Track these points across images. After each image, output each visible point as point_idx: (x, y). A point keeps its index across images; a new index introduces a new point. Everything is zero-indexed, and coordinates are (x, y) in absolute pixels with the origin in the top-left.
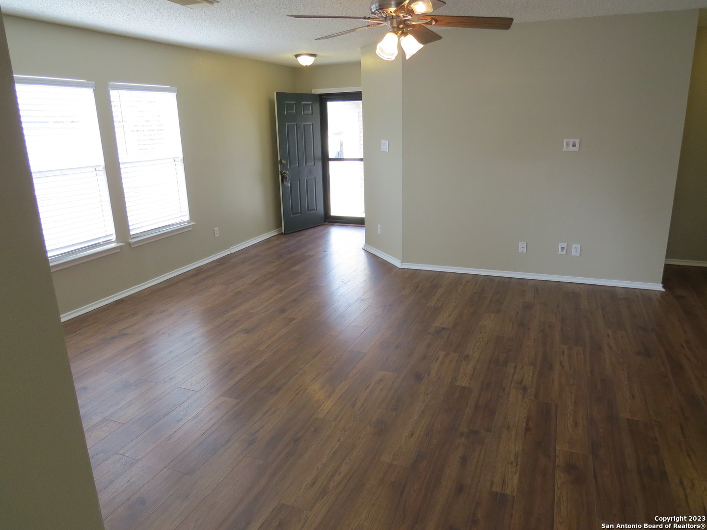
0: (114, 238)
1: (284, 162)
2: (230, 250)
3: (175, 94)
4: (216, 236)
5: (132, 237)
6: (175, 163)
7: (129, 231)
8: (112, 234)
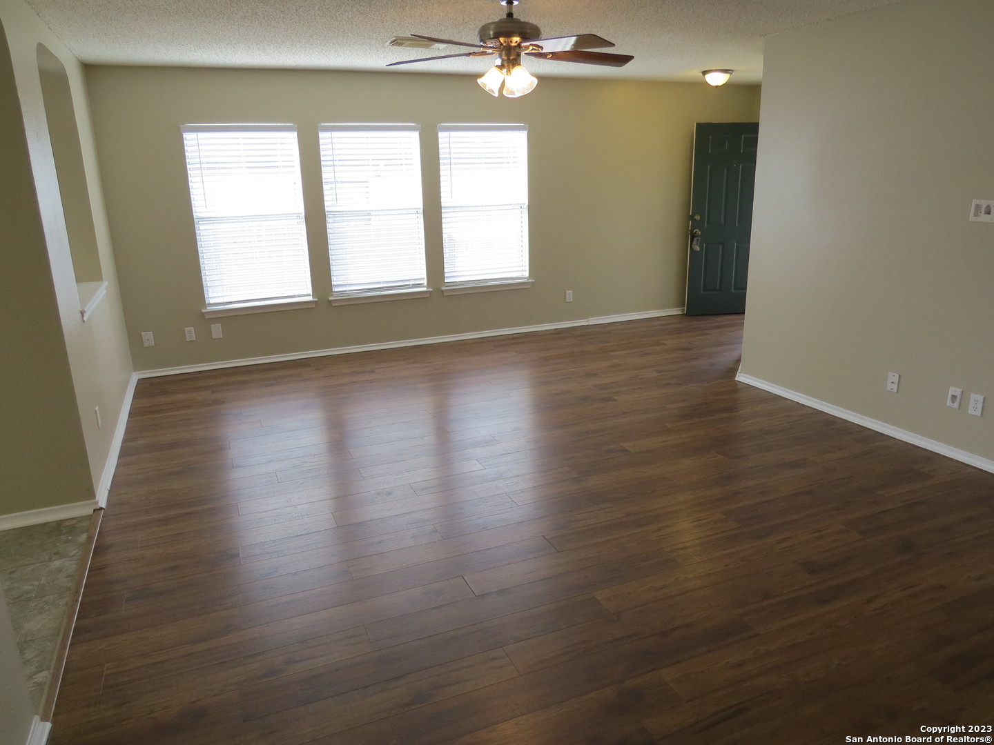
0: (425, 282)
1: (697, 217)
2: (588, 321)
3: (526, 132)
4: (567, 300)
5: (447, 285)
6: (521, 210)
7: (444, 277)
8: (424, 279)
